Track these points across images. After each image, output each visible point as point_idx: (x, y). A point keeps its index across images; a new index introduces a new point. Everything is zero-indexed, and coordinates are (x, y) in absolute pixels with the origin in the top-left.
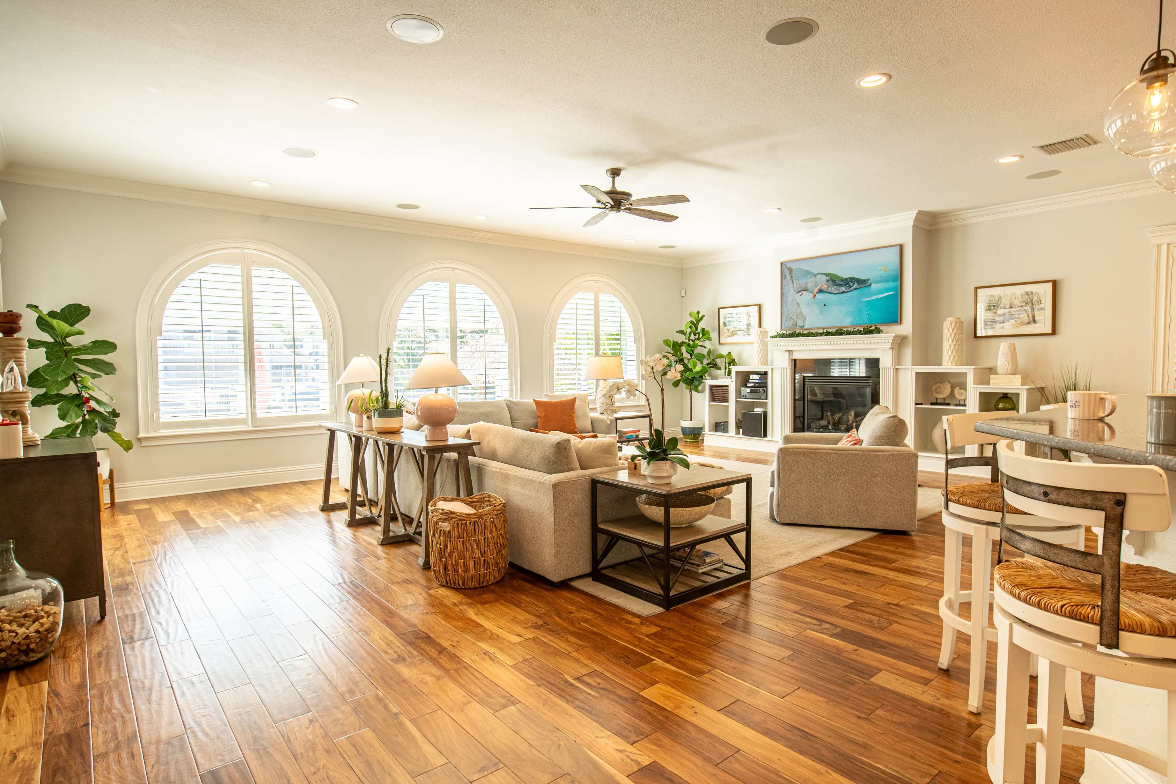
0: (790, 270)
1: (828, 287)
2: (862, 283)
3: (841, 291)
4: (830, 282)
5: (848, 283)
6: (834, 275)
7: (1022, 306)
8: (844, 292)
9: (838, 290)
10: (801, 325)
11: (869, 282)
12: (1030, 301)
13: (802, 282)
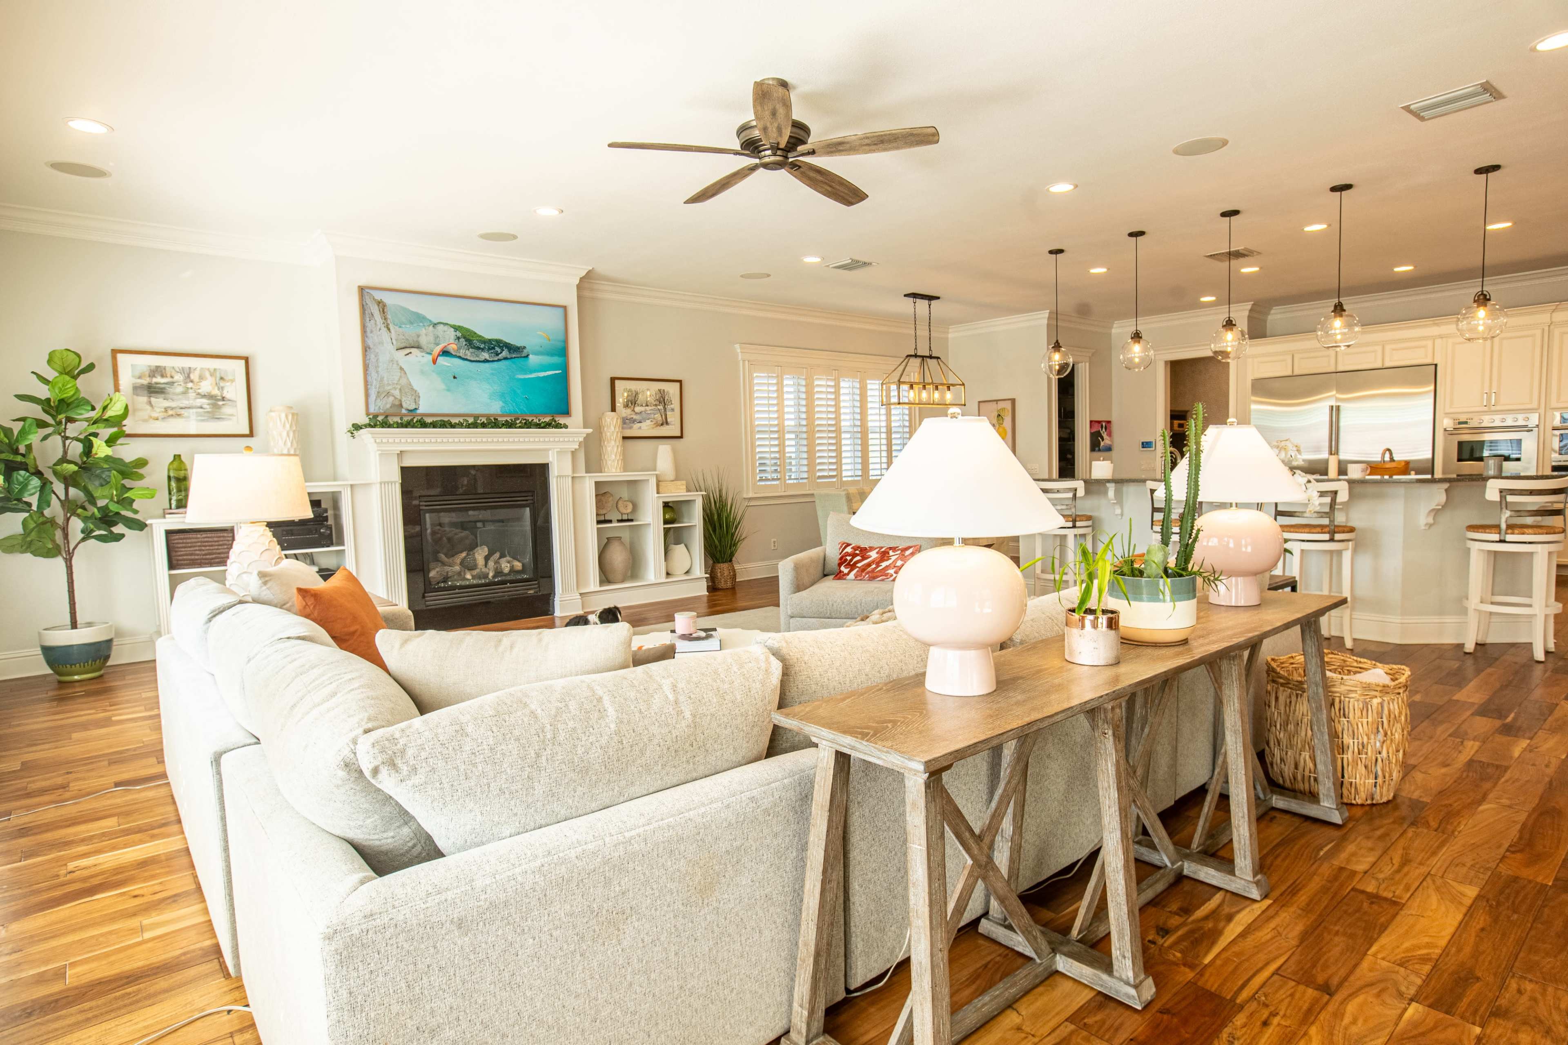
0: (382, 306)
1: (459, 349)
2: (516, 351)
3: (482, 358)
4: (462, 340)
5: (493, 348)
6: (468, 330)
7: (656, 405)
8: (486, 361)
9: (477, 356)
10: (412, 407)
11: (525, 351)
12: (662, 400)
13: (410, 331)
